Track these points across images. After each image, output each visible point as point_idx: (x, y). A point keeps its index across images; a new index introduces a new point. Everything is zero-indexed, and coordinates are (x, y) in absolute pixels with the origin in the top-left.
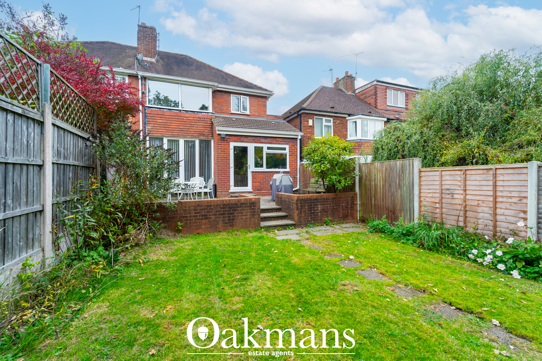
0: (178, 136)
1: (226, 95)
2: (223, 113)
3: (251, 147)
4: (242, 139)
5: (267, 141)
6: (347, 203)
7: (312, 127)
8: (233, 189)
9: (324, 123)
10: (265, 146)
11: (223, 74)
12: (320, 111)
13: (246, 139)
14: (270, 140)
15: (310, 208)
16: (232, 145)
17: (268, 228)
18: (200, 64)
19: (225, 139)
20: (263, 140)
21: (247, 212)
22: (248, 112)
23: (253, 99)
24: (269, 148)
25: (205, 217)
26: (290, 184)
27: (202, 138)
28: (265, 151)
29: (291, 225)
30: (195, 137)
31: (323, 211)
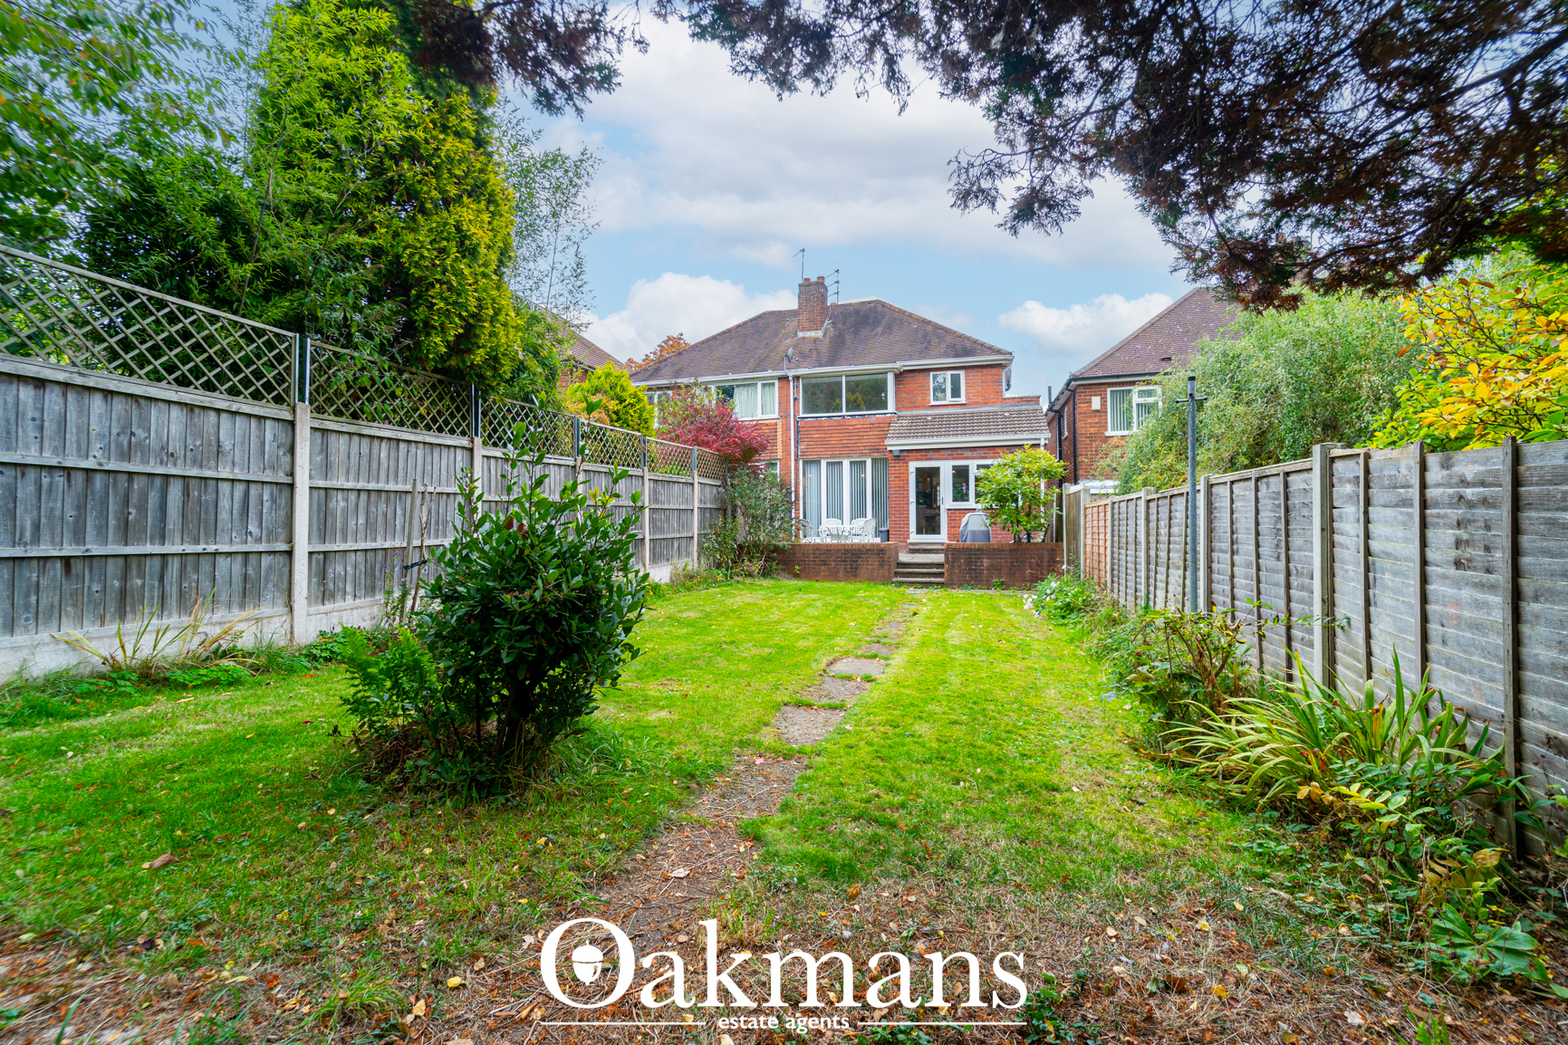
0: (841, 456)
1: (920, 377)
2: (917, 407)
3: (946, 468)
4: (930, 455)
5: (975, 454)
6: (1041, 558)
7: (1101, 412)
8: (914, 537)
9: (1136, 399)
10: (973, 465)
11: (929, 328)
12: (1118, 376)
13: (936, 455)
14: (981, 453)
15: (969, 562)
16: (913, 466)
17: (901, 584)
18: (896, 315)
19: (903, 456)
20: (969, 454)
21: (874, 561)
22: (962, 400)
23: (973, 373)
24: (979, 467)
25: (825, 563)
26: (984, 528)
27: (876, 455)
28: (973, 472)
29: (938, 584)
30: (865, 455)
31: (992, 568)
